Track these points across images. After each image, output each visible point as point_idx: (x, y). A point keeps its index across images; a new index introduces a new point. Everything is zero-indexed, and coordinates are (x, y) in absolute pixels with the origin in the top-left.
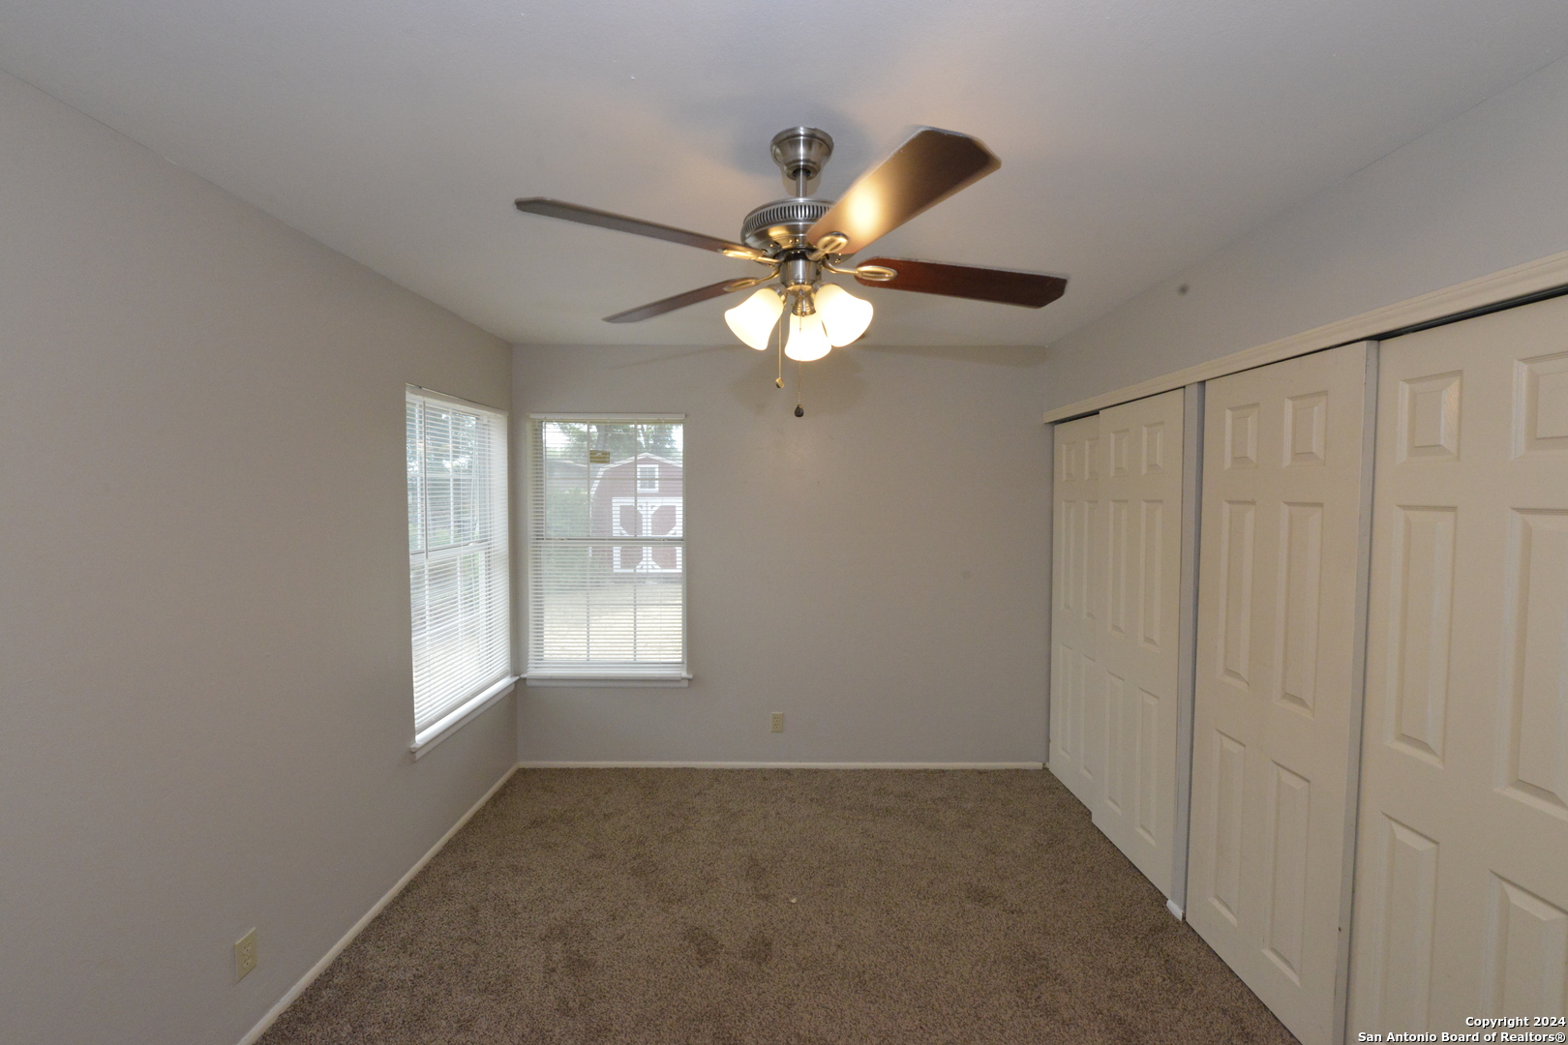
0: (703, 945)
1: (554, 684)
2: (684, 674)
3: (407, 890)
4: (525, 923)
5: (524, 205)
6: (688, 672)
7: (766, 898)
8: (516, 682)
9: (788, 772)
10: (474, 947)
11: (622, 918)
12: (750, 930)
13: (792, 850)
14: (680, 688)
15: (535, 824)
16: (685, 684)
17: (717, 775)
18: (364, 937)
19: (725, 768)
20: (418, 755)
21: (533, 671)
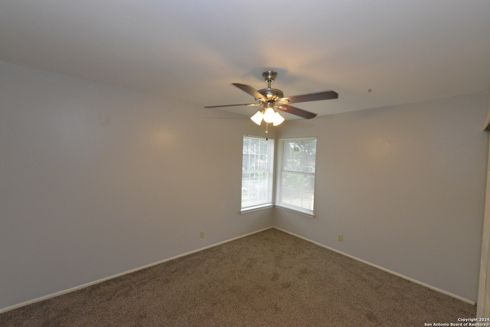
0: (275, 277)
1: (281, 208)
2: (312, 214)
3: (236, 240)
4: (248, 254)
5: (206, 107)
6: (313, 214)
7: (300, 278)
8: (273, 206)
9: (341, 255)
10: (237, 254)
11: (265, 263)
12: (289, 281)
13: (320, 273)
14: (310, 218)
15: (266, 239)
16: (312, 217)
17: (318, 247)
18: (224, 244)
19: (322, 246)
20: (242, 213)
21: (277, 204)
